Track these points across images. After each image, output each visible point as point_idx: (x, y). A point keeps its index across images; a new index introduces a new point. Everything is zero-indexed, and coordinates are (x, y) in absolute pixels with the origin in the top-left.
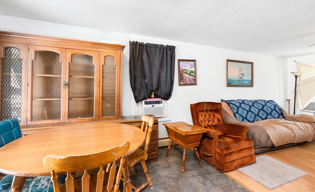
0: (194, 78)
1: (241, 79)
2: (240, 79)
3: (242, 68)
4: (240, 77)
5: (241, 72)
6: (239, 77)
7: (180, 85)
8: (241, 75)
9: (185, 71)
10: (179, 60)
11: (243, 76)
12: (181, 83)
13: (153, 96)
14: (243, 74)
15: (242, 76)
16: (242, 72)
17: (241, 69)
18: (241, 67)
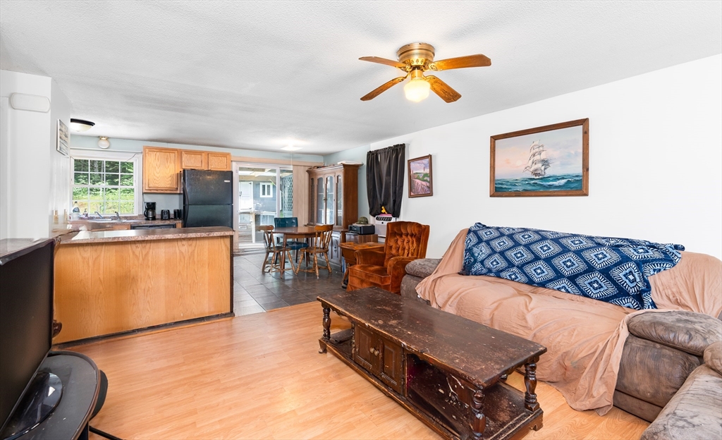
0: (428, 184)
1: (536, 174)
2: (534, 177)
3: (542, 146)
4: (536, 170)
5: (538, 157)
6: (531, 170)
7: (410, 196)
8: (539, 165)
9: (416, 176)
10: (409, 161)
11: (548, 165)
12: (412, 194)
13: (384, 211)
14: (545, 163)
15: (543, 168)
16: (543, 156)
17: (537, 150)
18: (536, 143)
